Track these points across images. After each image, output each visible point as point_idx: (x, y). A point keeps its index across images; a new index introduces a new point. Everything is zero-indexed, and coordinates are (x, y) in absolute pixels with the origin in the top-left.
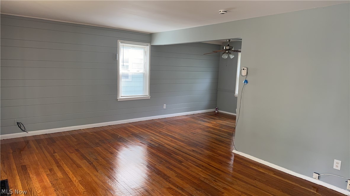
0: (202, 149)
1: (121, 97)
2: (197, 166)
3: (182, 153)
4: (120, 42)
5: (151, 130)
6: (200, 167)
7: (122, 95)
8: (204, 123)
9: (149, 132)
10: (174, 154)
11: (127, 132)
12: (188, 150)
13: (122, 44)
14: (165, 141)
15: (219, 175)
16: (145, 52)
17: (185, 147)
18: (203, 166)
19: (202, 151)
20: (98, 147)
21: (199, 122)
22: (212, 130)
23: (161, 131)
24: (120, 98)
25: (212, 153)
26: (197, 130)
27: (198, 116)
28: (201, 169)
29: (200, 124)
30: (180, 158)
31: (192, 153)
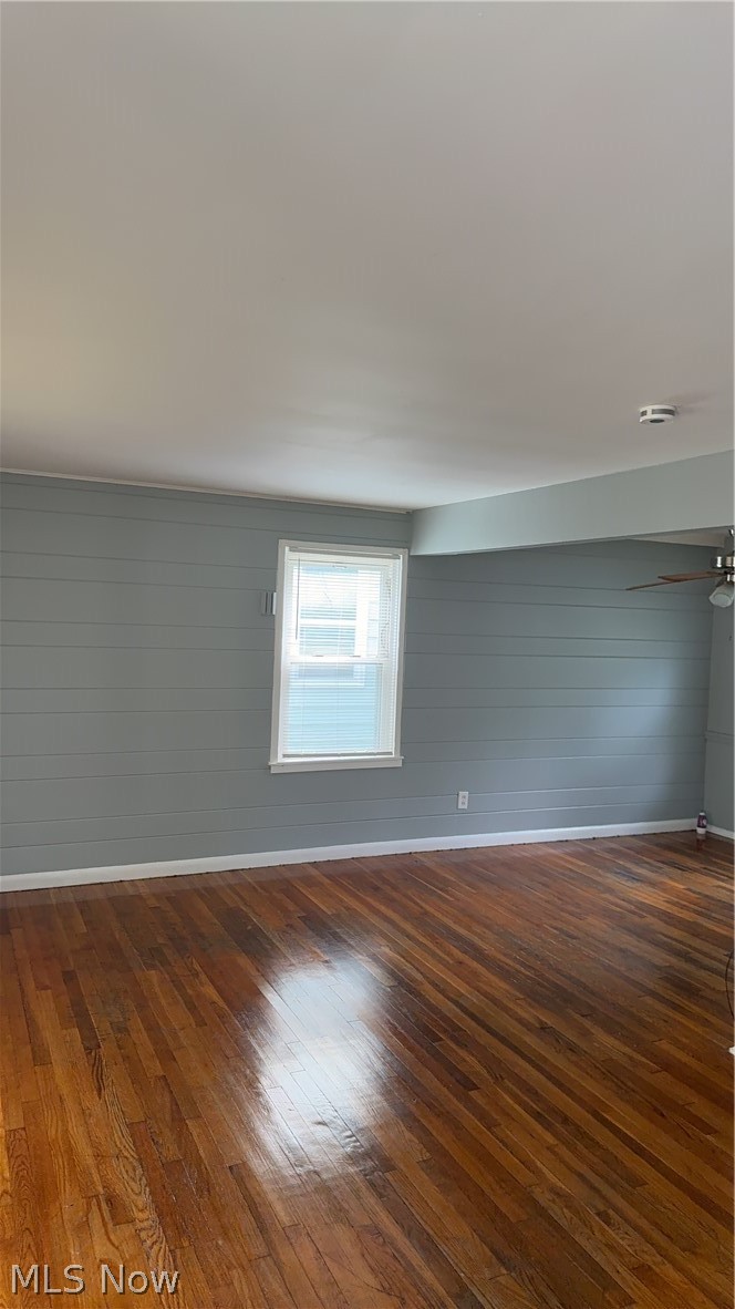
0: (587, 1023)
1: (285, 756)
2: (538, 1116)
3: (485, 1038)
4: (287, 549)
5: (390, 902)
6: (548, 1127)
7: (290, 751)
8: (629, 884)
9: (377, 912)
10: (453, 1038)
11: (291, 907)
12: (520, 1021)
13: (296, 555)
14: (431, 964)
15: (637, 1182)
16: (386, 583)
17: (511, 1005)
18: (566, 1120)
19: (585, 1033)
20: (153, 967)
21: (611, 879)
22: (658, 925)
23: (426, 913)
24: (281, 760)
25: (627, 1050)
26: (590, 919)
27: (611, 851)
28: (551, 1140)
29: (610, 890)
30: (470, 1063)
31: (530, 1040)
